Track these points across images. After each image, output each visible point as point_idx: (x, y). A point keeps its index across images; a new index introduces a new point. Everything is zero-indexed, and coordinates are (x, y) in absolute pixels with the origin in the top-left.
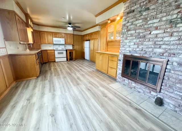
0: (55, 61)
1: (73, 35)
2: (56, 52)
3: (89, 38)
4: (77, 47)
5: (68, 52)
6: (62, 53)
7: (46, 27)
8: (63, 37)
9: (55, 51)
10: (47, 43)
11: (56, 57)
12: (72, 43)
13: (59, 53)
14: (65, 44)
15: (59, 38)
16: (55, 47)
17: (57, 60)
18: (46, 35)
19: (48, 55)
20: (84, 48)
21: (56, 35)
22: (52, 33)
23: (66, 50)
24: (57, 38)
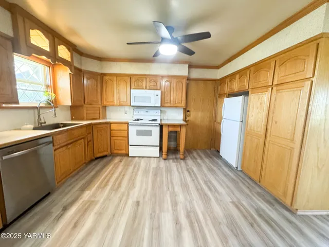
0: (127, 155)
1: (189, 79)
2: (133, 130)
3: (246, 84)
4: (198, 116)
5: (166, 131)
6: (149, 133)
7: (118, 63)
8: (159, 88)
9: (130, 127)
10: (116, 104)
11: (130, 144)
12: (183, 104)
13: (139, 133)
14: (162, 106)
15: (146, 88)
16: (137, 113)
17: (133, 151)
18: (115, 83)
19: (111, 136)
20: (222, 118)
21: (140, 83)
22: (130, 76)
23: (161, 126)
24: (143, 89)
